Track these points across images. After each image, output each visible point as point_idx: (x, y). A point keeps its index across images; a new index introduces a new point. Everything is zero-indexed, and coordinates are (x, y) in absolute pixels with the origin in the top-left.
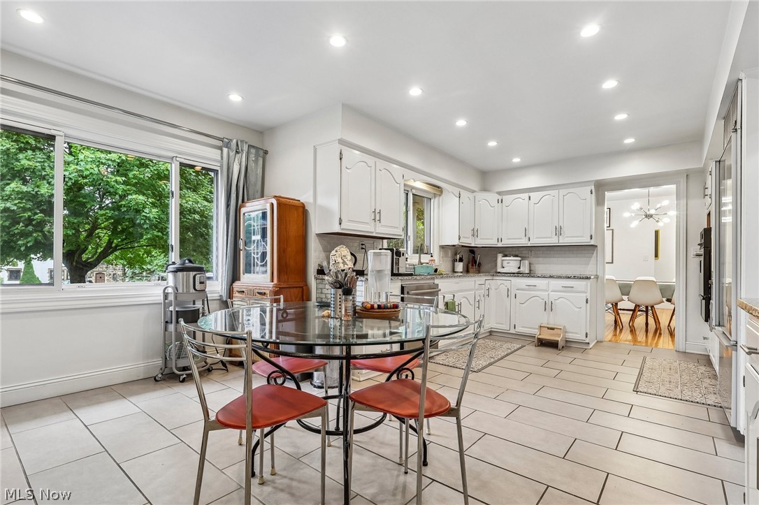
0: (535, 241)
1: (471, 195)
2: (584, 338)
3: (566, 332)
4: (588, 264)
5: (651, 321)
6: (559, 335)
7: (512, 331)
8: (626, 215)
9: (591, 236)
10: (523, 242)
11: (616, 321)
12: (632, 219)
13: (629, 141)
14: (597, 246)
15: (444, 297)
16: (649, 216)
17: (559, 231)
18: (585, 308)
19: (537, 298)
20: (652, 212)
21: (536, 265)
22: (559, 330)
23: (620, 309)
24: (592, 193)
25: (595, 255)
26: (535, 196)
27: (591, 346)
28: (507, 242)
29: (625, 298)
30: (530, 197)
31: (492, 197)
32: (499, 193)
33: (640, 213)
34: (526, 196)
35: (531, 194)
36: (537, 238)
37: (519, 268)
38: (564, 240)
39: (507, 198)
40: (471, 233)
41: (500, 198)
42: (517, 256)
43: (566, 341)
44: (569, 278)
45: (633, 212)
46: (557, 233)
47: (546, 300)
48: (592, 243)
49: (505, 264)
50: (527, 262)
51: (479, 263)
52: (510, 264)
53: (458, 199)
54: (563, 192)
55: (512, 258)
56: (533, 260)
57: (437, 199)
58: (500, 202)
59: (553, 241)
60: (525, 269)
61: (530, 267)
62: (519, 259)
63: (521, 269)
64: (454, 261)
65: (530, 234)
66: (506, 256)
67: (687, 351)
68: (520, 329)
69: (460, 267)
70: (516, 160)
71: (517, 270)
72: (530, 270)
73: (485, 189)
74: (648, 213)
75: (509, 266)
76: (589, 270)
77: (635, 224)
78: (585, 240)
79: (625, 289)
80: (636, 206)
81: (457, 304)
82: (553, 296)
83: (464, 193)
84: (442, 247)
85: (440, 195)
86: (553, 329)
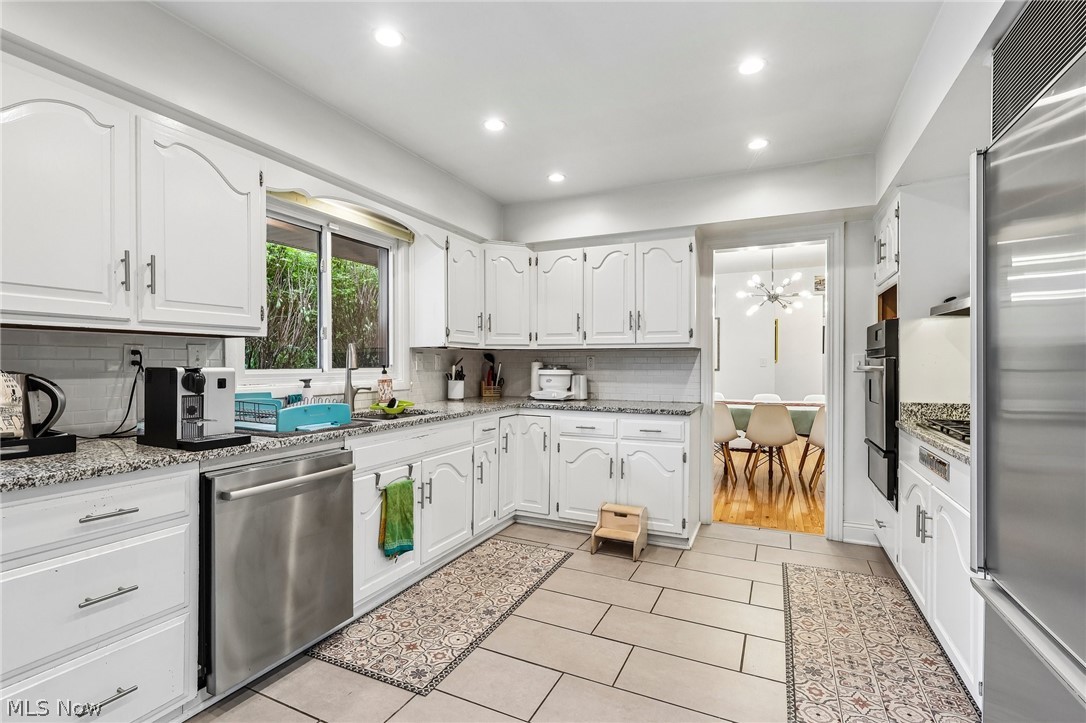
0: (596, 340)
1: (476, 248)
2: (679, 529)
3: (648, 518)
4: (686, 383)
5: (776, 467)
6: (634, 528)
7: (554, 516)
8: (741, 295)
9: (691, 332)
10: (574, 341)
11: (726, 469)
12: (748, 302)
13: (758, 144)
14: (700, 349)
15: (378, 476)
16: (773, 298)
17: (636, 322)
18: (681, 470)
19: (596, 452)
20: (779, 290)
21: (600, 384)
22: (635, 518)
23: (733, 450)
24: (691, 251)
25: (696, 365)
26: (595, 253)
27: (691, 542)
28: (546, 342)
29: (740, 432)
30: (585, 255)
31: (519, 254)
32: (532, 246)
33: (760, 292)
34: (577, 252)
35: (588, 250)
36: (598, 333)
37: (569, 389)
38: (647, 339)
39: (546, 257)
40: (477, 322)
41: (533, 255)
42: (564, 367)
43: (649, 535)
44: (652, 413)
45: (748, 290)
46: (633, 324)
47: (613, 455)
48: (693, 344)
49: (544, 384)
50: (582, 379)
51: (501, 379)
52: (550, 383)
53: (444, 251)
54: (643, 246)
55: (555, 371)
56: (594, 374)
57: (401, 253)
58: (533, 262)
59: (625, 339)
60: (579, 392)
61: (588, 387)
62: (568, 372)
63: (573, 392)
64: (448, 377)
65: (587, 327)
66: (545, 367)
67: (845, 540)
68: (567, 513)
69: (458, 389)
70: (556, 178)
71: (564, 394)
72: (589, 393)
73: (505, 236)
74: (772, 293)
75: (550, 387)
76: (687, 394)
77: (753, 310)
78: (679, 339)
79: (741, 420)
80: (755, 280)
81: (416, 485)
82: (626, 447)
83: (455, 240)
84: (415, 351)
85: (409, 244)
86: (624, 515)
